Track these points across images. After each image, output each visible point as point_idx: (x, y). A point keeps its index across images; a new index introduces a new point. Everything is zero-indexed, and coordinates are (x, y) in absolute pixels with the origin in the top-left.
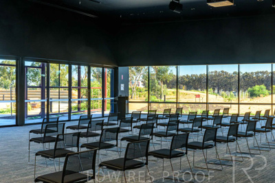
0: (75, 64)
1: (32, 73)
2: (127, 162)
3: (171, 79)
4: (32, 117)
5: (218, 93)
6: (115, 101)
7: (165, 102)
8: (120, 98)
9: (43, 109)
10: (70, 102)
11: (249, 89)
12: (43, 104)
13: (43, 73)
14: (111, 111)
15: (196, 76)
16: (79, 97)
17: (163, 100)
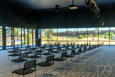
0: (23, 28)
1: (8, 31)
2: (47, 63)
3: (54, 33)
4: (8, 46)
5: (69, 37)
6: (37, 40)
7: (52, 41)
8: (39, 39)
9: (12, 43)
10: (22, 41)
11: (78, 36)
12: (12, 42)
13: (12, 31)
14: (36, 44)
15: (62, 32)
16: (24, 39)
17: (52, 40)
